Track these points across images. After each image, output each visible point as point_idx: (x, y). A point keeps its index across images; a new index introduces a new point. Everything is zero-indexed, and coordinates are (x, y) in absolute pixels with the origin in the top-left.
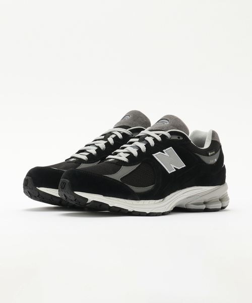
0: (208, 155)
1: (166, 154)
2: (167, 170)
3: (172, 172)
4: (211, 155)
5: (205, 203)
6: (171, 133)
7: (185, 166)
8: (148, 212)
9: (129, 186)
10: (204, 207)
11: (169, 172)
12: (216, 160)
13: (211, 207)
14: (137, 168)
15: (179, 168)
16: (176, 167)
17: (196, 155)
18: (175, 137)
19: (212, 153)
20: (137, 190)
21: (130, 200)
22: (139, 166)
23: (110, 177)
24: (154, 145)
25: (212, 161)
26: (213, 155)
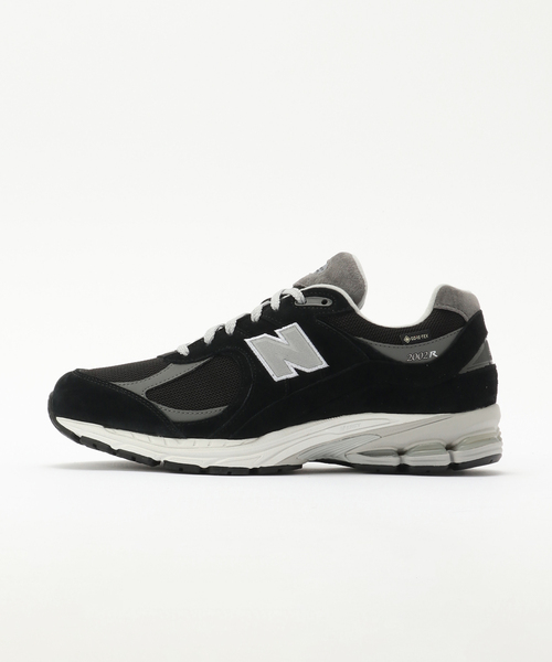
0: (402, 343)
1: (281, 339)
2: (271, 373)
3: (284, 377)
4: (411, 342)
5: (401, 453)
6: (307, 294)
8: (204, 466)
9: (160, 406)
10: (393, 461)
11: (276, 379)
12: (434, 354)
13: (409, 460)
14: (197, 369)
15: (308, 371)
16: (299, 368)
18: (316, 302)
19: (414, 338)
20: (175, 415)
21: (162, 438)
22: (204, 364)
23: (125, 387)
24: (257, 319)
25: (418, 356)
26: (422, 340)
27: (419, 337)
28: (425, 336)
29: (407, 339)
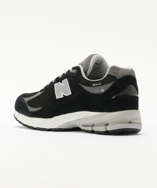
0: (92, 86)
1: (63, 84)
2: (56, 96)
7: (71, 93)
9: (28, 106)
11: (57, 98)
12: (103, 90)
14: (42, 94)
15: (66, 95)
16: (64, 94)
18: (74, 71)
19: (96, 85)
20: (31, 109)
22: (44, 92)
25: (97, 91)
26: (99, 86)
27: (98, 84)
28: (100, 84)
29: (94, 85)
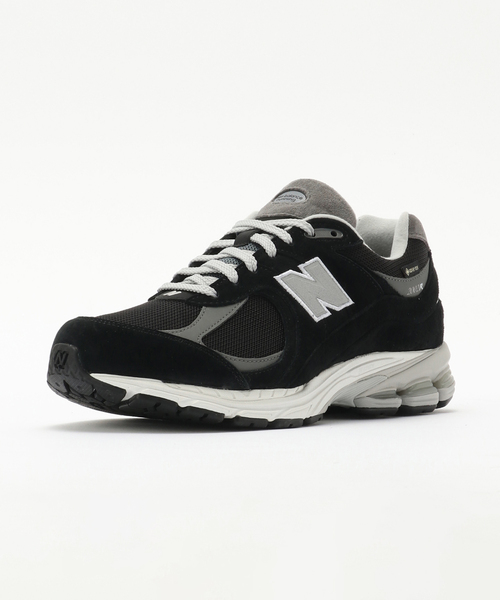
0: (404, 275)
1: (306, 275)
2: (311, 313)
3: (322, 318)
4: (412, 275)
5: (400, 393)
6: (314, 223)
7: (351, 302)
8: (271, 419)
9: (224, 355)
10: (397, 403)
11: (317, 320)
12: (421, 286)
13: (415, 401)
15: (338, 309)
16: (330, 306)
17: (377, 277)
18: (325, 234)
19: (412, 270)
20: (243, 364)
21: (228, 391)
22: (243, 306)
23: (176, 334)
24: (275, 253)
25: (413, 290)
29: (407, 272)
